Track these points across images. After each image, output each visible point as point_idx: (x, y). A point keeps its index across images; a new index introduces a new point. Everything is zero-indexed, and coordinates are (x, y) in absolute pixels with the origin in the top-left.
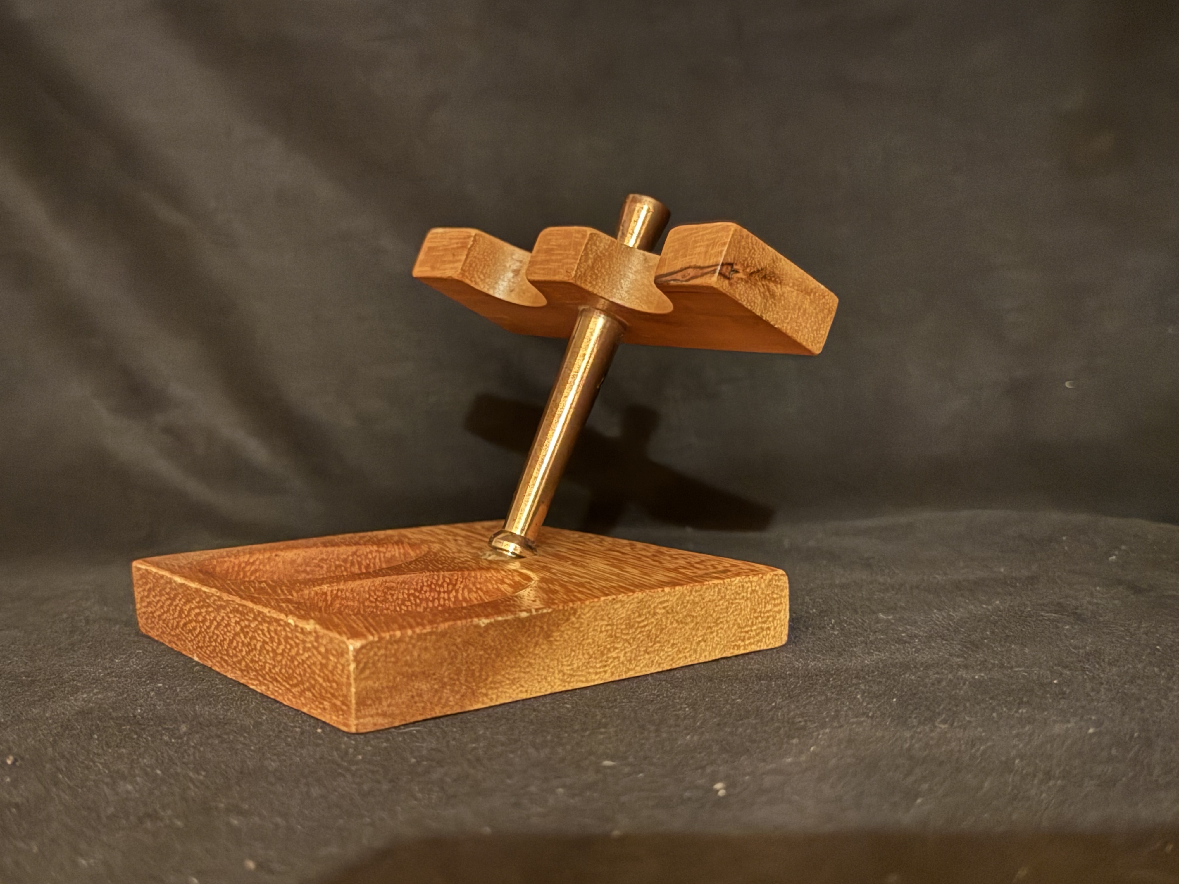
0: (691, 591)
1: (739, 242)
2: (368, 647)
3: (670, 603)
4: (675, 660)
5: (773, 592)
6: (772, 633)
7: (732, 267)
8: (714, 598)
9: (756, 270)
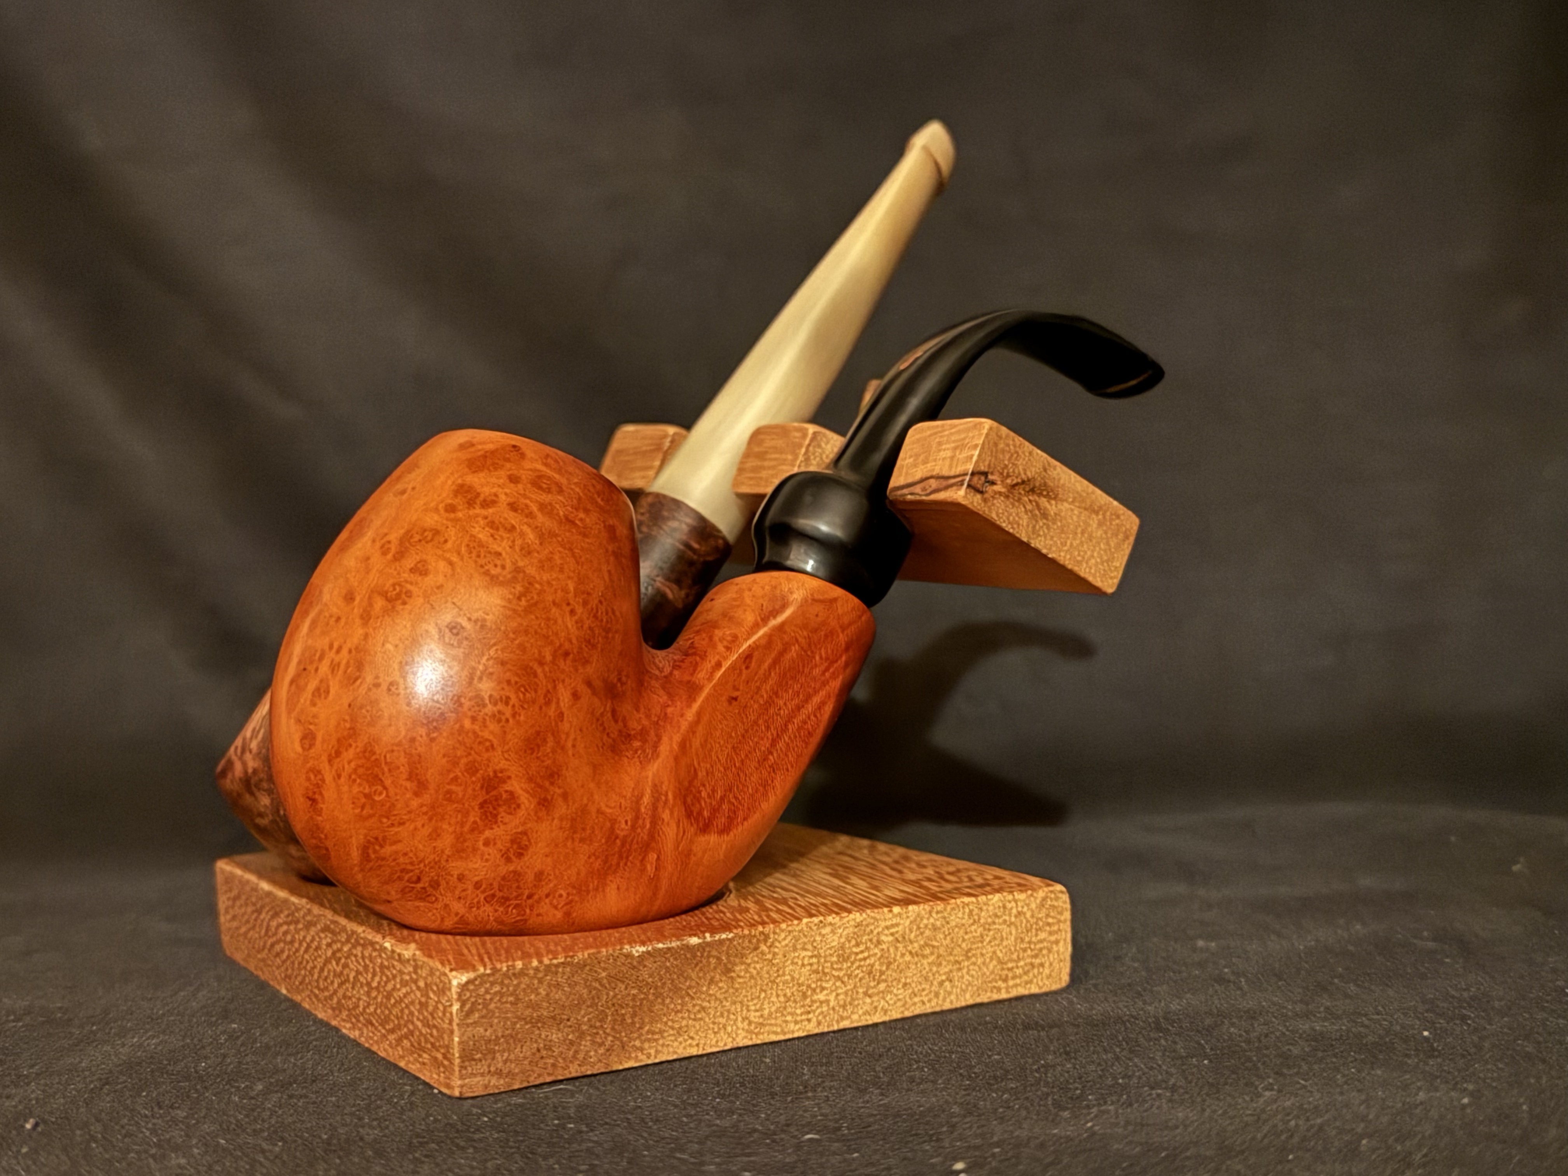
0: (930, 912)
1: (996, 444)
2: (477, 983)
3: (900, 928)
4: (907, 1006)
5: (1048, 916)
6: (1047, 971)
7: (986, 477)
8: (964, 921)
9: (1019, 481)
